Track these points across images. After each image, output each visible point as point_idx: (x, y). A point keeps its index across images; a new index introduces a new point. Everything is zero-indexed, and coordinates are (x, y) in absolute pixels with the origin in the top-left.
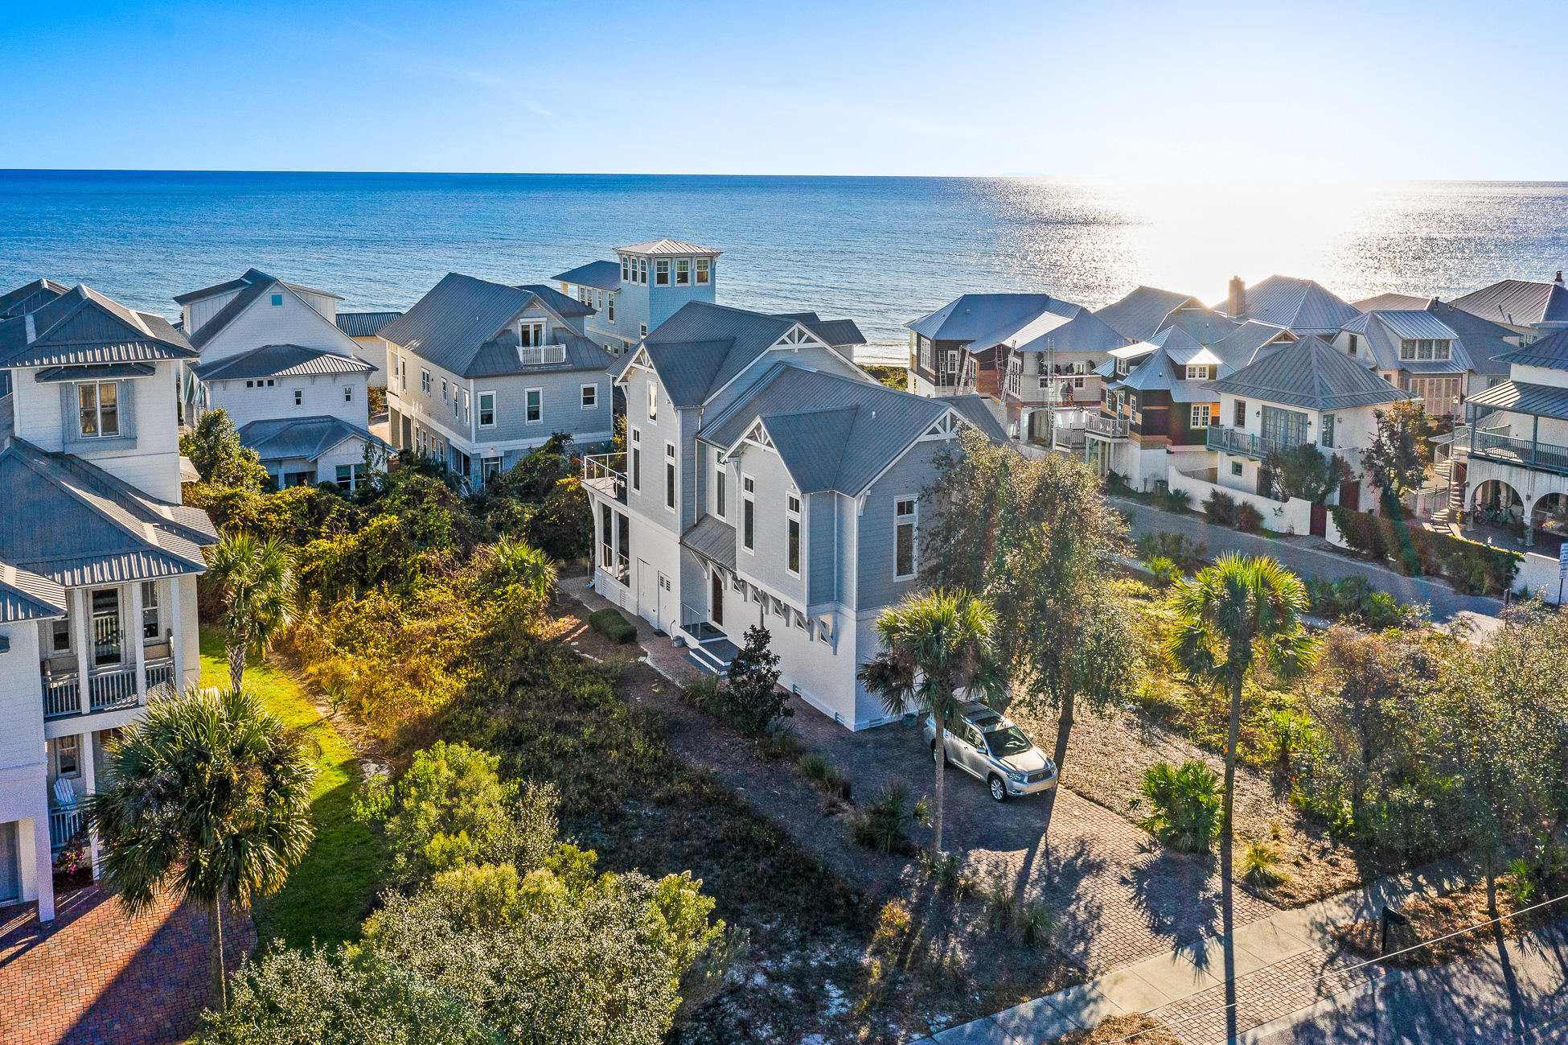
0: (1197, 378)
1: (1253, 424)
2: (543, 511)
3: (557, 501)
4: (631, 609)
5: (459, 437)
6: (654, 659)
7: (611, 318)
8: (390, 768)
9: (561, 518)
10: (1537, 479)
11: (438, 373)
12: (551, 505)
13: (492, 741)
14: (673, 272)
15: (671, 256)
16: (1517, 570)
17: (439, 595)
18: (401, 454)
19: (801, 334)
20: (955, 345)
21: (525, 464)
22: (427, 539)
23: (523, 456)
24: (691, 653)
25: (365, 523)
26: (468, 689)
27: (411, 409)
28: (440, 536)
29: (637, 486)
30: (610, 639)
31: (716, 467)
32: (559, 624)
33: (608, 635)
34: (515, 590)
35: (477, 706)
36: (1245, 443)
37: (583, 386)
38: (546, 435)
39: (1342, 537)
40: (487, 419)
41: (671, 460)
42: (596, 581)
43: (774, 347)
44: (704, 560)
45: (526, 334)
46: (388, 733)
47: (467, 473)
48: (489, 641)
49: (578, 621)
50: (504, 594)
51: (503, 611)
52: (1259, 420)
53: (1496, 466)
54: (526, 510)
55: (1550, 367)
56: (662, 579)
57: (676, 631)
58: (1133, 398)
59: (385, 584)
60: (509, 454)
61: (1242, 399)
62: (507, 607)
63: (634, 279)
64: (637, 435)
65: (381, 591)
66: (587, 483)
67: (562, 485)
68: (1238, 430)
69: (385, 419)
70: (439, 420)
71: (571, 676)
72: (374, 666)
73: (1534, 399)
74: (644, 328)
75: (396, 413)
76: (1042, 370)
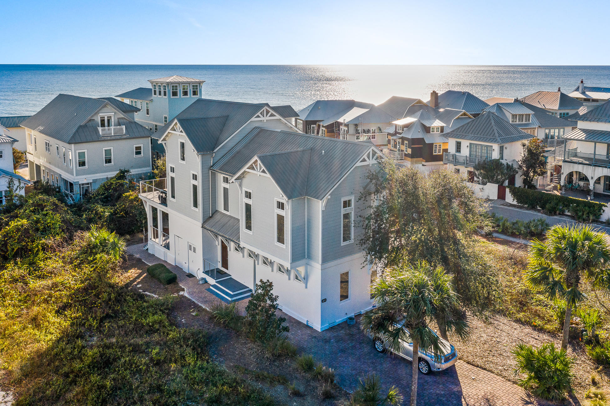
0: (435, 132)
1: (465, 151)
2: (116, 210)
3: (123, 204)
4: (171, 261)
5: (67, 174)
6: (189, 293)
7: (148, 114)
8: (14, 394)
9: (126, 213)
10: (596, 169)
11: (54, 142)
12: (120, 207)
13: (89, 367)
14: (180, 90)
15: (179, 83)
16: (604, 211)
17: (54, 263)
18: (35, 183)
19: (268, 112)
20: (314, 122)
21: (104, 186)
22: (46, 231)
23: (103, 182)
24: (211, 287)
25: (7, 224)
26: (72, 325)
27: (41, 161)
28: (54, 229)
29: (173, 197)
30: (161, 282)
31: (222, 185)
32: (129, 274)
33: (159, 280)
34: (101, 258)
35: (77, 338)
36: (461, 160)
37: (135, 146)
38: (116, 171)
39: (514, 200)
40: (82, 164)
41: (195, 183)
42: (148, 246)
43: (253, 119)
44: (216, 235)
45: (103, 121)
46: (15, 366)
47: (72, 191)
48: (85, 289)
49: (140, 271)
50: (94, 260)
51: (94, 270)
52: (468, 149)
53: (576, 165)
54: (106, 210)
55: (598, 121)
56: (190, 246)
57: (200, 275)
58: (406, 142)
59: (18, 260)
60: (95, 181)
61: (459, 140)
62: (97, 267)
63: (160, 94)
64: (172, 170)
65: (16, 263)
66: (142, 196)
67: (126, 196)
68: (457, 154)
69: (27, 166)
70: (55, 166)
71: (139, 310)
72: (9, 313)
73: (592, 136)
74: (165, 118)
75: (32, 163)
76: (357, 132)
